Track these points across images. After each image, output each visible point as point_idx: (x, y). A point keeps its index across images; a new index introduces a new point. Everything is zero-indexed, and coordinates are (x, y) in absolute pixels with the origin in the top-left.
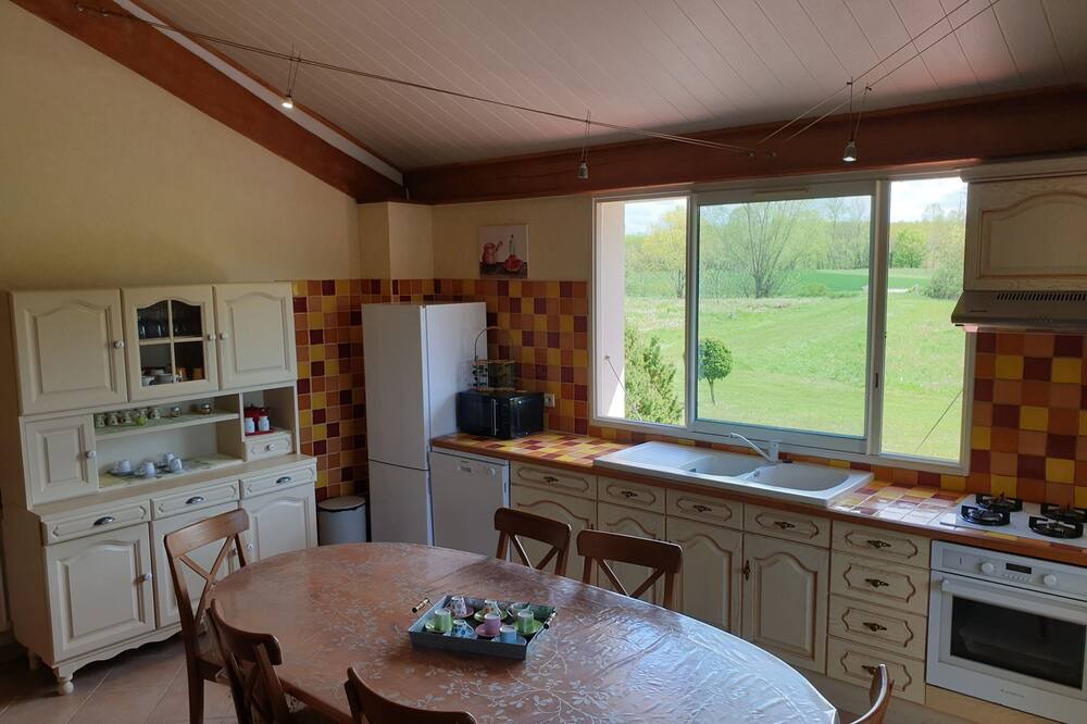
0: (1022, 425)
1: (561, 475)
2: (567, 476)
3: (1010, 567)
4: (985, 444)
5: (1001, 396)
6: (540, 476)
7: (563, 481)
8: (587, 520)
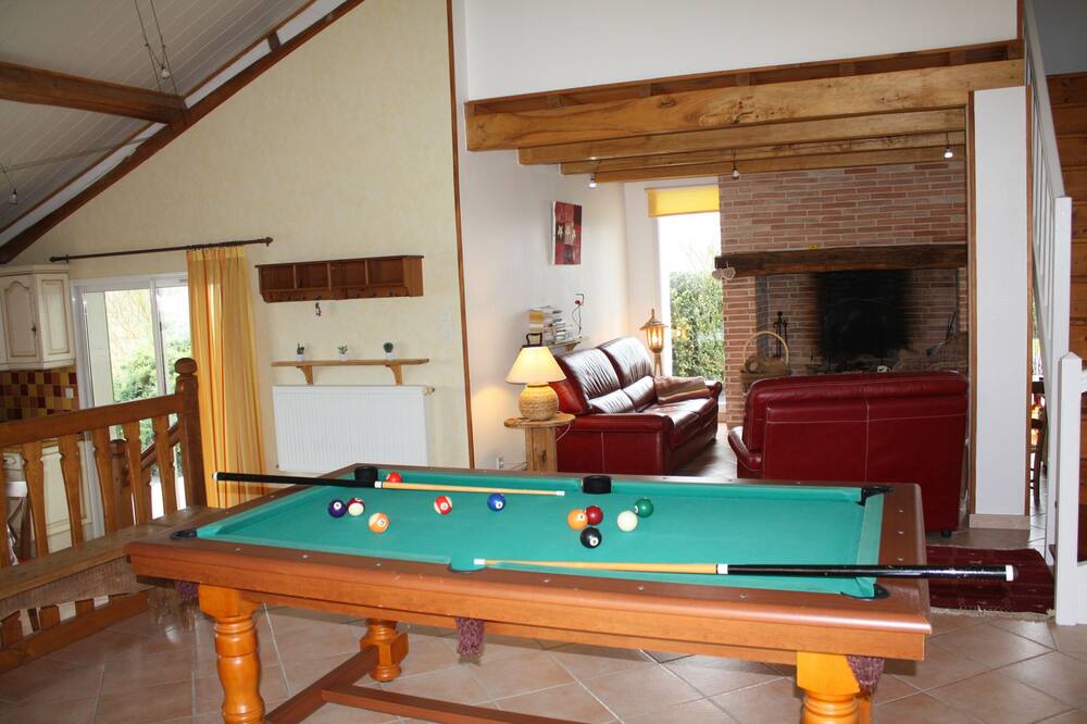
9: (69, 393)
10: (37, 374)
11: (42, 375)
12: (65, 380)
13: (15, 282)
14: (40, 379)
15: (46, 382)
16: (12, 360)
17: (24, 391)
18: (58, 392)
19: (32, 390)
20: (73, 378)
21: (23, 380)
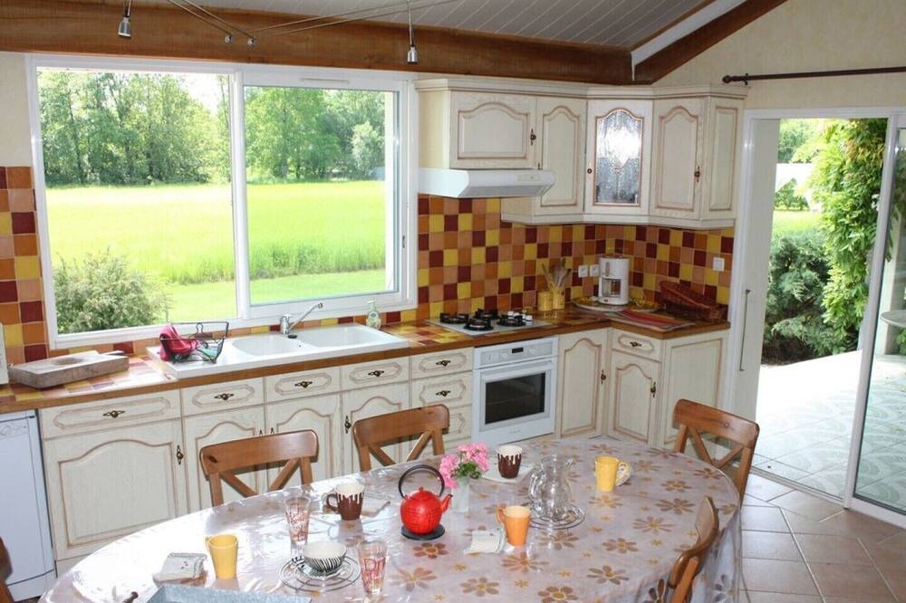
0: (444, 265)
1: (125, 404)
2: (131, 403)
3: (515, 351)
4: (425, 283)
5: (433, 247)
6: (98, 415)
7: (129, 411)
8: (169, 444)
9: (719, 264)
10: (673, 232)
11: (681, 234)
12: (714, 245)
13: (681, 107)
14: (676, 239)
15: (685, 244)
16: (657, 212)
17: (652, 251)
18: (701, 260)
19: (663, 253)
20: (727, 245)
21: (652, 237)
